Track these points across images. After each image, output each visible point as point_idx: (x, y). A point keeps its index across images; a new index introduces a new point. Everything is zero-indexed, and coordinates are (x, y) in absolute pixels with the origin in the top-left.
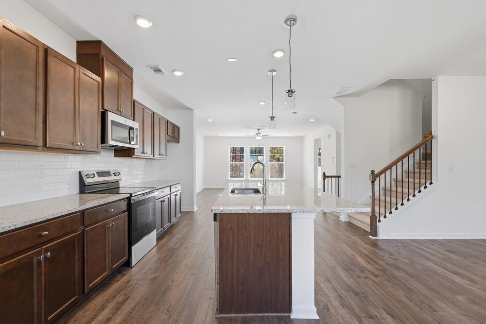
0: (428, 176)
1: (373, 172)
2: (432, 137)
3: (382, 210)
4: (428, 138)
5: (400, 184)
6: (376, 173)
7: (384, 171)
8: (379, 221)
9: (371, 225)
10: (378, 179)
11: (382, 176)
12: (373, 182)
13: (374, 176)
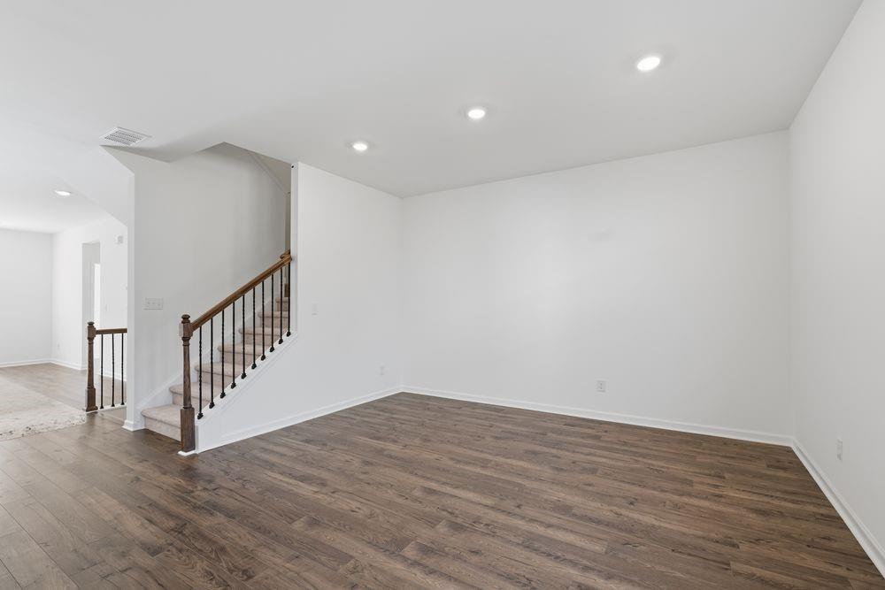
0: (285, 322)
1: (186, 318)
2: (291, 259)
3: (206, 393)
4: (284, 260)
5: (249, 338)
6: (192, 320)
7: (209, 316)
8: (200, 416)
9: (183, 428)
10: (196, 333)
11: (206, 326)
12: (186, 339)
13: (189, 327)
